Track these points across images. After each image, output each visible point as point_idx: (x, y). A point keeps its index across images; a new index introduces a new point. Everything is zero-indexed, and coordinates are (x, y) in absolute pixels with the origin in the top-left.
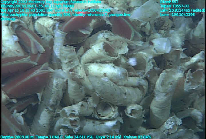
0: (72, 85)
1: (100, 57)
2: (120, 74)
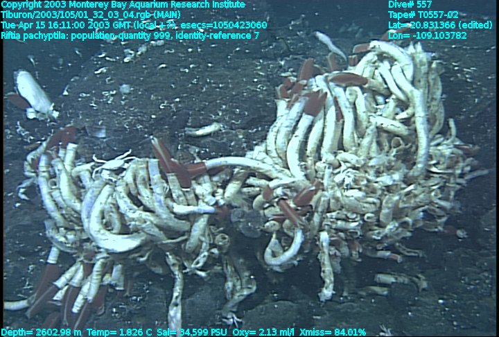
1: (352, 186)
2: (361, 195)
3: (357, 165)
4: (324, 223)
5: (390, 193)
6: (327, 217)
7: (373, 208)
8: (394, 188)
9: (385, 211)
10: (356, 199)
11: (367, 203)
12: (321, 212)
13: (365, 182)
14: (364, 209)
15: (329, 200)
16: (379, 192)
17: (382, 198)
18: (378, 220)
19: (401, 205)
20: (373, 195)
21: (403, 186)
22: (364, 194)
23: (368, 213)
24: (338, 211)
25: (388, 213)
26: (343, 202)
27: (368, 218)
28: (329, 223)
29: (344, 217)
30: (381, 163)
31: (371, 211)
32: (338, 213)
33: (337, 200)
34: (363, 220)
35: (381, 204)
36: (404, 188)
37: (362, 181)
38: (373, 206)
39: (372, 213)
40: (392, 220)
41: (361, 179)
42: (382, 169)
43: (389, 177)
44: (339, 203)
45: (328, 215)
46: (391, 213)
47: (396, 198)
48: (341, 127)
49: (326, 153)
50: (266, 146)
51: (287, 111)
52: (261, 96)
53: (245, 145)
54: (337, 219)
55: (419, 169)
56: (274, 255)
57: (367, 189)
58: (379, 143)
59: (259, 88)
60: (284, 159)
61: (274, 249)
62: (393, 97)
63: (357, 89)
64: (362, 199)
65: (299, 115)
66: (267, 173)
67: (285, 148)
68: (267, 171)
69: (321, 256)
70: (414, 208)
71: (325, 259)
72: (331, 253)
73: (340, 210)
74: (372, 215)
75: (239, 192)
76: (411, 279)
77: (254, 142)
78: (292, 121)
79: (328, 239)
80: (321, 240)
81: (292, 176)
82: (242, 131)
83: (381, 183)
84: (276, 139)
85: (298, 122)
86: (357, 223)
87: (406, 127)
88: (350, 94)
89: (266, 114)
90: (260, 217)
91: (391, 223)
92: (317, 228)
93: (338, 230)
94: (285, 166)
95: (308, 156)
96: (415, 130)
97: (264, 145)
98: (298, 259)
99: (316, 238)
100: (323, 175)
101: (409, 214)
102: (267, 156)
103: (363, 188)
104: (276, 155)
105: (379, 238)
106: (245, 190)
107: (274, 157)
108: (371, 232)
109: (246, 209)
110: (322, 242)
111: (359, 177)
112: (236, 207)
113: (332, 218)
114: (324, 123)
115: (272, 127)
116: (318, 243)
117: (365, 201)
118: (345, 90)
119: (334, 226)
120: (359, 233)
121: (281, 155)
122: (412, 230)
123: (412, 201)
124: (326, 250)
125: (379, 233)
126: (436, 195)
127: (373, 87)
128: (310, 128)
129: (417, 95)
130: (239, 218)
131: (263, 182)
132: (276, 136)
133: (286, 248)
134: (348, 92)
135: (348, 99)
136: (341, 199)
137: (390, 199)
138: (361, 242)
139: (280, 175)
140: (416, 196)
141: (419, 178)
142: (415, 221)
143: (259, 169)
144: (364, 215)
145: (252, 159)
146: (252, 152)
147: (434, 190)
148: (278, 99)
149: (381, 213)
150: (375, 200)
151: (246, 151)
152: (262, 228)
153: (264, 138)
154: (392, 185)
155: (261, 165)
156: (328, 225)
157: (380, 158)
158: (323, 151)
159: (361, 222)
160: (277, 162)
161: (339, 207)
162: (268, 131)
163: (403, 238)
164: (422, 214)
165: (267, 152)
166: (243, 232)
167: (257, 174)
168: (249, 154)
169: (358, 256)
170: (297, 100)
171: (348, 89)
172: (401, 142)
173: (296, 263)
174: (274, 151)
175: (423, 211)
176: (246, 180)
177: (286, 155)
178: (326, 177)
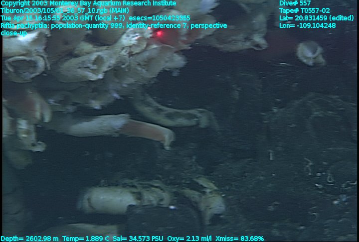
86: (32, 36)
108: (73, 62)
120: (39, 65)
122: (186, 47)
125: (98, 61)
138: (45, 93)
159: (44, 31)
169: (33, 136)
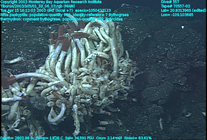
0: (78, 90)
1: (86, 82)
2: (90, 87)
3: (88, 73)
4: (75, 100)
5: (103, 84)
6: (76, 98)
7: (96, 92)
8: (105, 82)
9: (101, 93)
10: (88, 88)
11: (93, 90)
12: (73, 96)
13: (92, 80)
14: (92, 93)
15: (76, 89)
16: (99, 85)
17: (100, 87)
18: (99, 97)
19: (108, 90)
20: (96, 86)
21: (109, 81)
22: (92, 86)
23: (94, 94)
24: (80, 95)
25: (103, 94)
26: (83, 90)
27: (94, 96)
28: (77, 100)
29: (84, 97)
30: (98, 71)
31: (95, 93)
32: (81, 95)
33: (80, 89)
34: (92, 98)
35: (100, 90)
36: (109, 82)
37: (91, 80)
38: (96, 91)
39: (96, 94)
40: (105, 97)
41: (90, 79)
42: (99, 74)
43: (102, 77)
44: (81, 91)
45: (76, 96)
46: (104, 93)
47: (106, 87)
48: (79, 56)
49: (74, 68)
50: (45, 66)
51: (54, 50)
52: (41, 43)
53: (35, 67)
54: (81, 98)
55: (115, 73)
56: (52, 117)
57: (93, 83)
58: (97, 62)
59: (40, 40)
60: (54, 72)
61: (52, 115)
62: (101, 42)
63: (85, 39)
64: (91, 88)
65: (60, 51)
66: (46, 80)
67: (54, 67)
68: (46, 78)
69: (74, 116)
70: (114, 91)
71: (76, 117)
72: (79, 114)
73: (82, 94)
74: (96, 95)
75: (34, 89)
76: (115, 122)
77: (39, 65)
78: (56, 55)
79: (77, 107)
80: (74, 108)
81: (59, 80)
82: (33, 60)
83: (99, 80)
84: (50, 63)
85: (59, 55)
86: (89, 99)
87: (108, 55)
88: (82, 41)
89: (44, 52)
90: (45, 100)
91: (105, 98)
92: (72, 103)
93: (81, 103)
94: (55, 75)
95: (65, 70)
96: (112, 56)
97: (44, 66)
98: (64, 118)
99: (72, 107)
100: (73, 78)
101: (112, 94)
102: (46, 71)
103: (91, 83)
104: (50, 71)
105: (100, 105)
106: (37, 88)
107: (49, 72)
108: (96, 103)
109: (37, 97)
110: (74, 109)
111: (89, 78)
112: (32, 97)
113: (78, 98)
114: (72, 55)
115: (47, 58)
116: (72, 110)
117: (92, 89)
118: (80, 40)
119: (79, 101)
120: (91, 104)
121: (53, 71)
122: (114, 100)
123: (113, 88)
124: (76, 113)
125: (100, 103)
126: (122, 84)
127: (92, 38)
128: (65, 57)
129: (111, 41)
130: (34, 101)
131: (45, 84)
132: (50, 62)
133: (58, 113)
134: (81, 41)
135: (82, 44)
136: (82, 89)
137: (103, 87)
138: (92, 108)
139: (53, 80)
140: (114, 85)
141: (115, 77)
142: (115, 96)
143: (42, 77)
144: (92, 95)
145: (39, 73)
146: (38, 70)
147: (122, 82)
148: (50, 44)
149: (100, 94)
150: (97, 88)
151: (36, 70)
152: (46, 105)
153: (44, 63)
154: (104, 81)
155: (43, 76)
156: (76, 101)
157: (97, 69)
158: (72, 68)
159: (91, 99)
160: (51, 74)
161: (81, 92)
162: (46, 60)
163: (110, 104)
164: (117, 93)
165: (46, 69)
166: (37, 108)
167: (42, 80)
168: (37, 71)
169: (91, 114)
170: (58, 45)
171: (81, 39)
172: (106, 62)
173: (63, 120)
174: (49, 69)
175: (118, 92)
176: (36, 83)
177: (55, 70)
178: (74, 79)
